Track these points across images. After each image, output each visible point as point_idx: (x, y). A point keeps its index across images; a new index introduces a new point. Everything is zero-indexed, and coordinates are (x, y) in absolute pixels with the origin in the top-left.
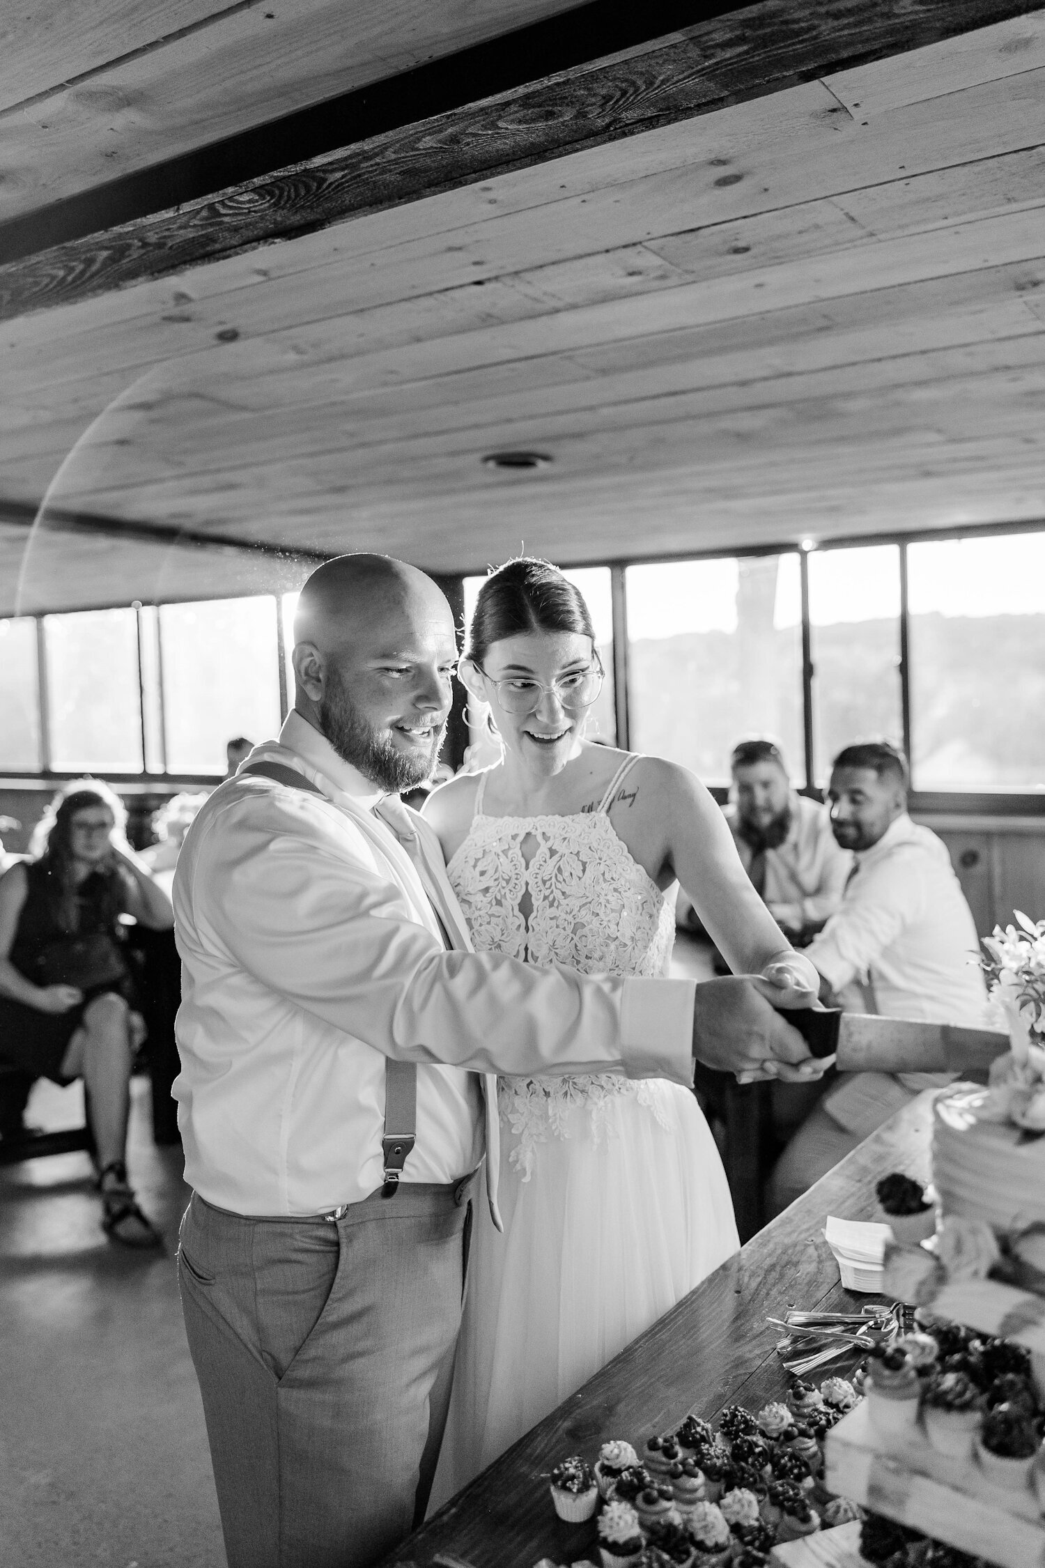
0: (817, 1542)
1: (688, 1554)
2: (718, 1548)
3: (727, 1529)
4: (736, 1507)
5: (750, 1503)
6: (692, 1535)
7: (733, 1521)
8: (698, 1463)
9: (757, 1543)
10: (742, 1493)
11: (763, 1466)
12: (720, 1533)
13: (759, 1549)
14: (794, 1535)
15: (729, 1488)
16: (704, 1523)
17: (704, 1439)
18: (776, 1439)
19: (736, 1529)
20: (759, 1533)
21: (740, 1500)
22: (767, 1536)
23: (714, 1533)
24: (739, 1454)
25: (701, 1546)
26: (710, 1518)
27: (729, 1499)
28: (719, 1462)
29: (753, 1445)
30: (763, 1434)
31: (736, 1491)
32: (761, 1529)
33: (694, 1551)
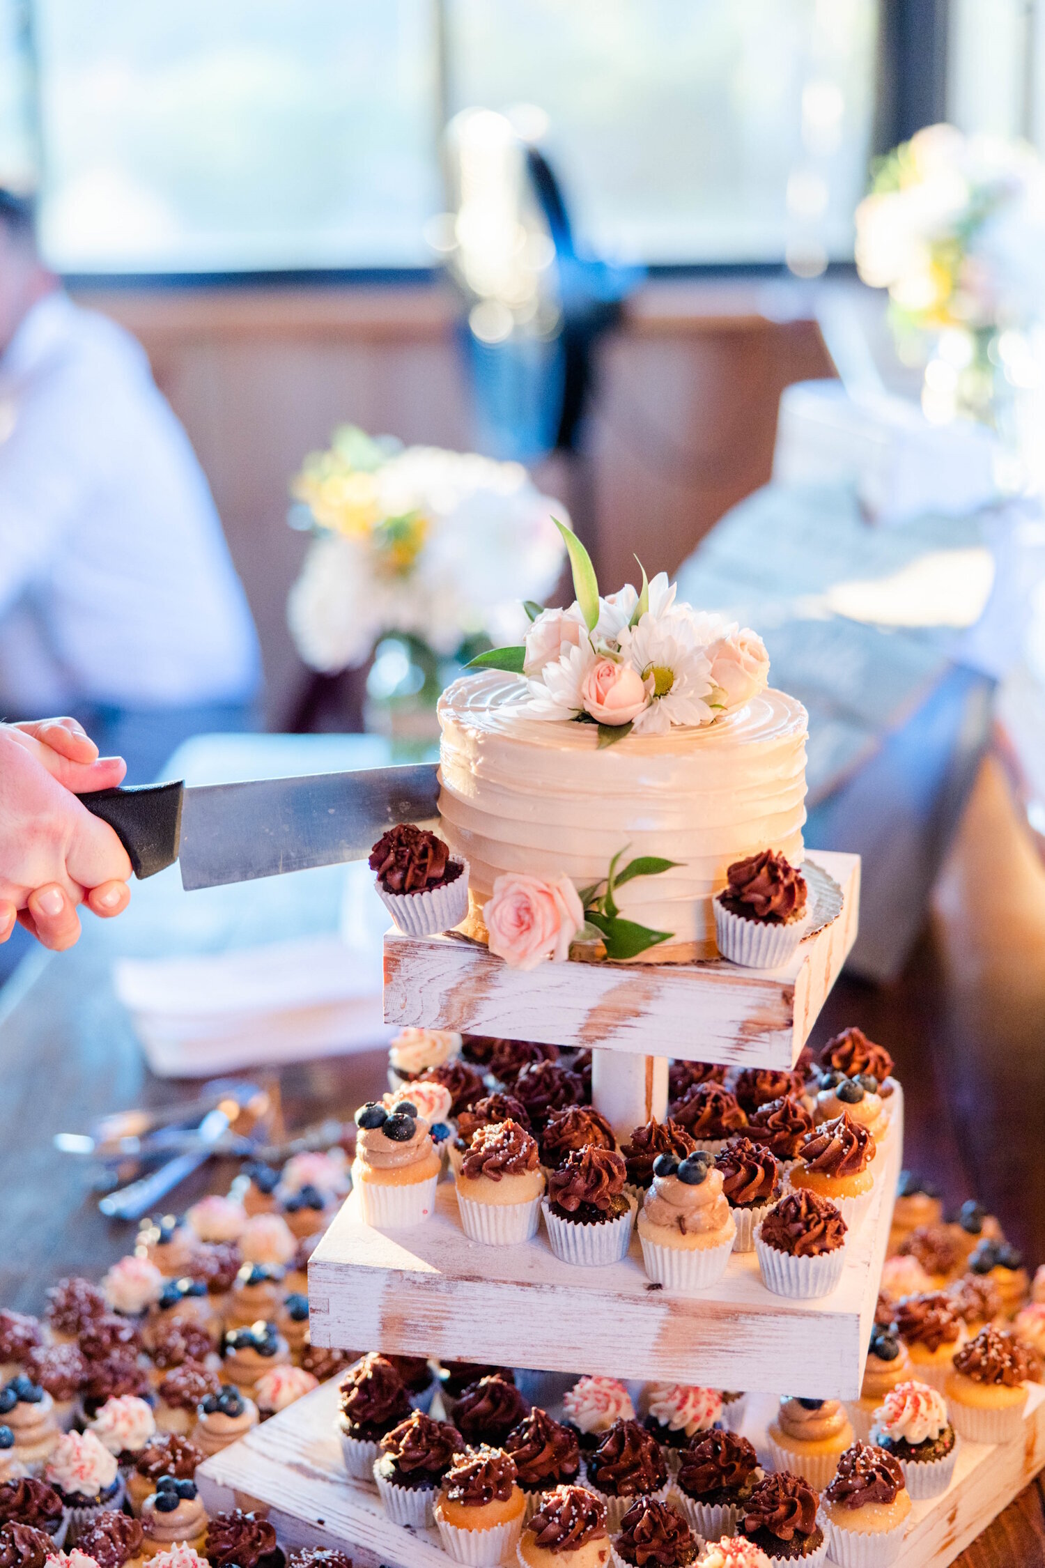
0: (265, 1440)
1: (59, 1517)
2: (107, 1494)
3: (115, 1462)
4: (122, 1427)
5: (141, 1414)
6: (57, 1488)
7: (118, 1449)
8: (35, 1381)
9: (172, 1469)
10: (126, 1404)
11: (134, 1357)
12: (105, 1472)
13: (179, 1475)
14: (226, 1440)
15: (100, 1401)
16: (76, 1465)
17: (29, 1343)
18: (145, 1312)
19: (126, 1458)
20: (174, 1454)
21: (125, 1415)
22: (186, 1454)
23: (96, 1474)
24: (92, 1351)
25: (74, 1500)
26: (86, 1455)
27: (105, 1416)
28: (67, 1372)
29: (114, 1331)
30: (117, 1312)
31: (113, 1403)
32: (174, 1445)
33: (67, 1513)
